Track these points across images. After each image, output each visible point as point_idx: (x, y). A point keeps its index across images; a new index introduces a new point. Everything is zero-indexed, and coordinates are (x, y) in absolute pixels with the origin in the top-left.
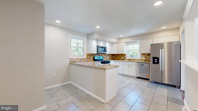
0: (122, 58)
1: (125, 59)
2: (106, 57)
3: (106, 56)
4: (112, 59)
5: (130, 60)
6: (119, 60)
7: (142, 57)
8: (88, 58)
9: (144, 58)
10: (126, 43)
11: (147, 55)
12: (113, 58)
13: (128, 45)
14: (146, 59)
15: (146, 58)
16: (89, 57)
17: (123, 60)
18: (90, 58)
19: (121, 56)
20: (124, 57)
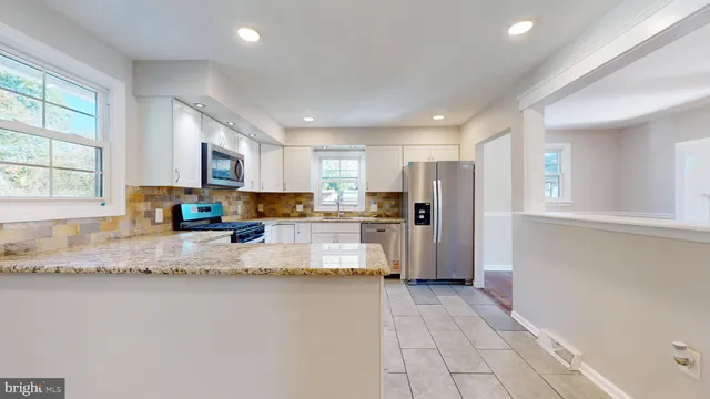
0: (300, 208)
1: (309, 211)
2: (232, 209)
3: (230, 204)
4: (254, 215)
5: (327, 214)
6: (286, 216)
7: (368, 204)
8: (136, 213)
9: (374, 208)
10: (315, 150)
11: (384, 198)
12: (257, 211)
13: (321, 159)
14: (381, 212)
15: (380, 207)
16: (143, 207)
17: (303, 215)
18: (150, 215)
19: (292, 203)
20: (304, 207)
